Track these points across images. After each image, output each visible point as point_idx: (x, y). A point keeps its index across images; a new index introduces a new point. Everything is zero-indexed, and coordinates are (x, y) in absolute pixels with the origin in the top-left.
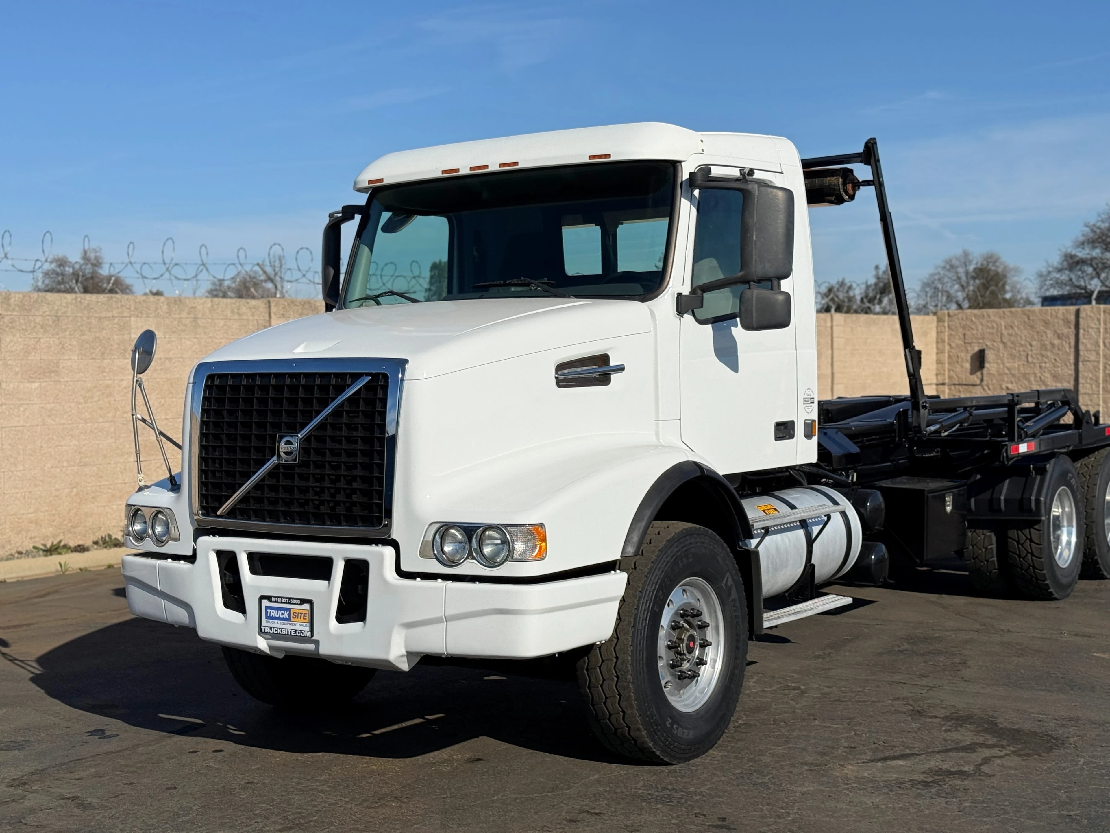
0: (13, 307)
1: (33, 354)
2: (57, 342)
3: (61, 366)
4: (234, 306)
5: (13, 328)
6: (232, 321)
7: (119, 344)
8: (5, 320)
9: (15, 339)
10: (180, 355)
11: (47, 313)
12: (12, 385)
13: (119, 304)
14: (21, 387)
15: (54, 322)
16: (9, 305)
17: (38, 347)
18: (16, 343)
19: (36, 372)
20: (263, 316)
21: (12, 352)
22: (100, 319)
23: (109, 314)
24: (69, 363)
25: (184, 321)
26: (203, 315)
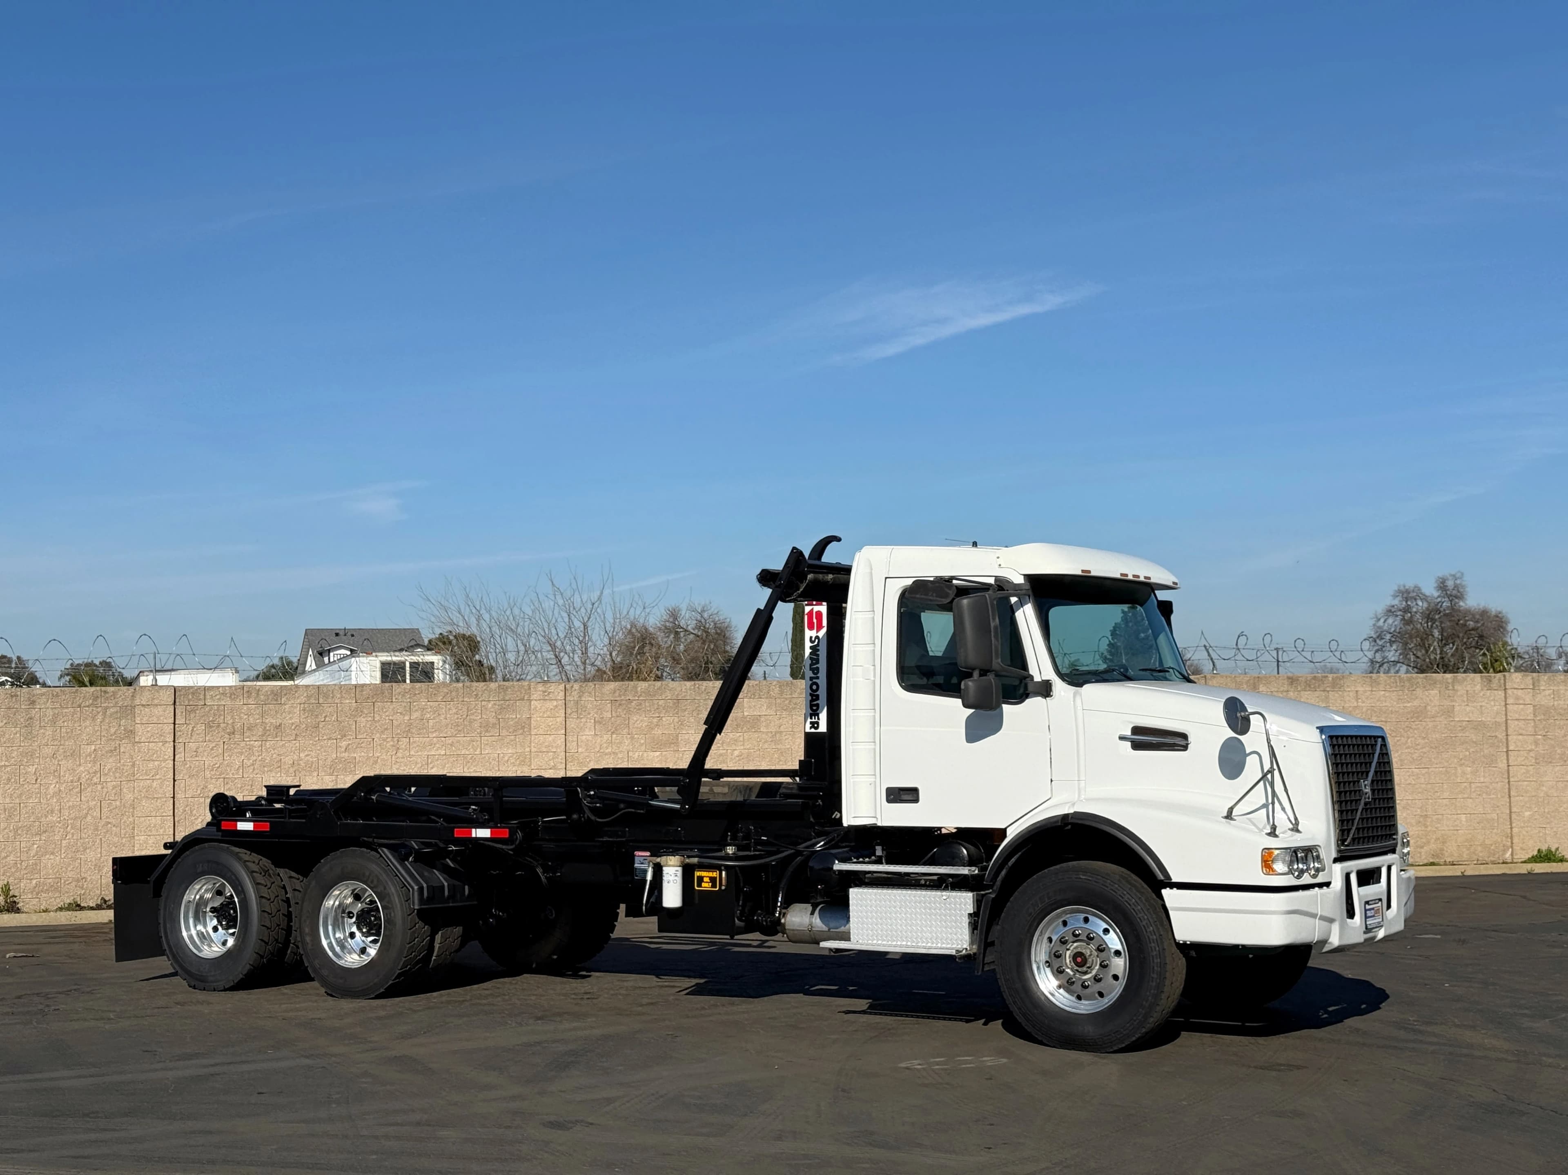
2: (676, 719)
5: (639, 709)
8: (633, 704)
9: (641, 718)
10: (790, 729)
11: (669, 698)
12: (637, 754)
14: (645, 755)
15: (674, 704)
17: (660, 724)
18: (641, 721)
19: (657, 744)
21: (637, 728)
24: (686, 737)
25: (794, 701)
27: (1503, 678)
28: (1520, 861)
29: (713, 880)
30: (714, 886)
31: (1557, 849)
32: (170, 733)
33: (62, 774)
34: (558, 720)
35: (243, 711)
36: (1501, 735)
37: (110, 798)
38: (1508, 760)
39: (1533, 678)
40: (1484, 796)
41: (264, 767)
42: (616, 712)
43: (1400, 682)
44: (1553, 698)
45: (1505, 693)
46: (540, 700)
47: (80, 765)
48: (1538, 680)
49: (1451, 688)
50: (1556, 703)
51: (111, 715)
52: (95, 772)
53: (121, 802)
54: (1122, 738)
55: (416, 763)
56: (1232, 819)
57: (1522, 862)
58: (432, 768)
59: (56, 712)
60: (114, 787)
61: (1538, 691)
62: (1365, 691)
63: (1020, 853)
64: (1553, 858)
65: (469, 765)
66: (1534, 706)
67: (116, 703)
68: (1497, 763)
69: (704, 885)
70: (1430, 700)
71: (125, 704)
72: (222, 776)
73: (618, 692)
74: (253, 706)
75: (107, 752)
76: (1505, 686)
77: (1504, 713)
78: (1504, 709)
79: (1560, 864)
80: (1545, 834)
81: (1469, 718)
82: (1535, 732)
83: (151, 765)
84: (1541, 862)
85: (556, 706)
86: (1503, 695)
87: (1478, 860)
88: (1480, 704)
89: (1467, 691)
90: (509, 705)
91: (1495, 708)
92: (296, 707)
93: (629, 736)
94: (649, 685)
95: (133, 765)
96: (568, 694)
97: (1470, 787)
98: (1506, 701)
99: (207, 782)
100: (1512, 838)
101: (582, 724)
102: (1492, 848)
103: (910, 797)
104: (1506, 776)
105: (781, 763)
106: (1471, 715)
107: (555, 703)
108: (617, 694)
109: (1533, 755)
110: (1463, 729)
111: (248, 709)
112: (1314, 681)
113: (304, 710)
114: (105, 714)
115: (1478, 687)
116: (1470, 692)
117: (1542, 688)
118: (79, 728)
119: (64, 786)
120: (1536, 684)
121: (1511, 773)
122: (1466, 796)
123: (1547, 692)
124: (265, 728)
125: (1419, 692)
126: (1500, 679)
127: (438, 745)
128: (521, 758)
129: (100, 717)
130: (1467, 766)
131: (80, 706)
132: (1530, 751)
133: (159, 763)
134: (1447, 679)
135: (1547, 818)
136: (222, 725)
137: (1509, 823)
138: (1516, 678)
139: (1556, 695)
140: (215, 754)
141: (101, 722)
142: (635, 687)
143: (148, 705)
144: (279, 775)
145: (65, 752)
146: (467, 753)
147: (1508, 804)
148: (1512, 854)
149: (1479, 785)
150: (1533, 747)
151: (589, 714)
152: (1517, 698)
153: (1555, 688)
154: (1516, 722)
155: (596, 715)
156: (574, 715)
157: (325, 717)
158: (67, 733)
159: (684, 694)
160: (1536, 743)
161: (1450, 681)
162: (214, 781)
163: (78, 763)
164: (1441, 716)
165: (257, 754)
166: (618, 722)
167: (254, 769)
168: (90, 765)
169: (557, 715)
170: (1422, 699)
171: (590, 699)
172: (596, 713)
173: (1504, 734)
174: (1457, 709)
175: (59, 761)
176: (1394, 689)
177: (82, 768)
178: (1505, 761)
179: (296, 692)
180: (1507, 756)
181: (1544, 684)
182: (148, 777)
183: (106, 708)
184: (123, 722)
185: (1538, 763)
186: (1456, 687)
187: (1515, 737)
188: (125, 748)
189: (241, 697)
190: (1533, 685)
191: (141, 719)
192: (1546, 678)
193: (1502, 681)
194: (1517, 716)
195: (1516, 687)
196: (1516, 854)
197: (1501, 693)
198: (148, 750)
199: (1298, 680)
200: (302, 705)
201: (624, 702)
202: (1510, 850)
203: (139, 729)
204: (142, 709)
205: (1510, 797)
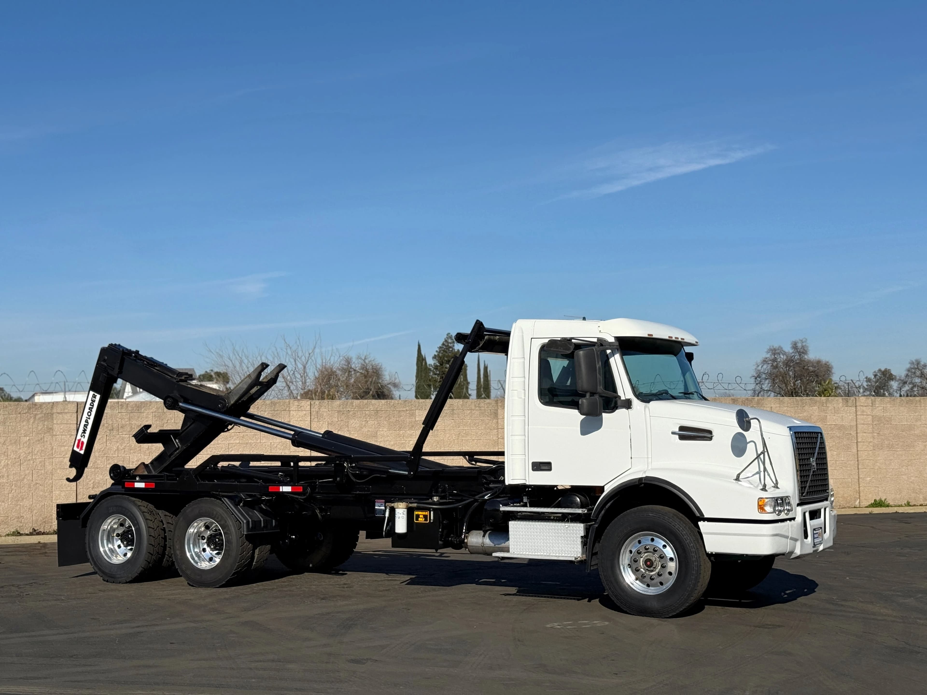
0: (354, 407)
1: (364, 428)
2: (376, 422)
3: (378, 434)
4: (476, 403)
5: (354, 416)
6: (475, 411)
7: (409, 423)
8: (351, 413)
11: (372, 409)
13: (410, 404)
15: (375, 413)
16: (353, 406)
17: (366, 425)
18: (355, 423)
20: (494, 408)
22: (399, 411)
23: (405, 409)
24: (382, 432)
26: (457, 408)
27: (854, 400)
28: (864, 506)
29: (425, 517)
30: (426, 520)
31: (885, 499)
32: (74, 430)
33: (9, 454)
34: (306, 422)
35: (118, 416)
36: (854, 433)
37: (38, 468)
38: (857, 447)
39: (872, 400)
40: (844, 468)
41: (131, 450)
42: (341, 418)
43: (796, 402)
44: (883, 411)
45: (856, 409)
46: (295, 411)
47: (20, 449)
48: (875, 401)
49: (825, 405)
50: (885, 414)
51: (39, 419)
52: (29, 453)
53: (45, 471)
54: (673, 433)
55: (222, 448)
56: (739, 481)
57: (865, 507)
58: (231, 451)
59: (6, 417)
60: (40, 462)
61: (875, 408)
62: (776, 407)
63: (613, 501)
64: (883, 505)
65: (253, 449)
66: (872, 416)
67: (42, 411)
68: (851, 450)
69: (420, 519)
70: (813, 412)
71: (47, 412)
72: (106, 455)
73: (342, 406)
74: (125, 414)
75: (36, 441)
76: (856, 404)
77: (855, 420)
78: (855, 418)
79: (887, 508)
80: (879, 490)
81: (836, 423)
82: (873, 431)
83: (63, 449)
84: (877, 507)
85: (305, 414)
86: (855, 410)
87: (840, 506)
88: (841, 415)
89: (834, 407)
90: (277, 414)
91: (850, 417)
92: (150, 414)
93: (348, 432)
94: (360, 402)
95: (52, 449)
96: (312, 407)
97: (836, 463)
98: (856, 413)
99: (96, 459)
100: (859, 493)
101: (320, 425)
102: (849, 498)
103: (546, 468)
104: (856, 456)
105: (438, 448)
106: (836, 421)
107: (304, 412)
108: (341, 408)
109: (872, 445)
110: (832, 429)
111: (121, 415)
112: (747, 401)
113: (155, 416)
114: (35, 418)
115: (841, 405)
116: (836, 408)
117: (877, 405)
118: (19, 426)
119: (10, 461)
120: (874, 403)
121: (859, 454)
122: (833, 468)
123: (880, 408)
124: (131, 427)
125: (806, 408)
126: (853, 401)
127: (234, 437)
128: (284, 445)
129: (32, 420)
130: (834, 451)
131: (20, 413)
132: (870, 442)
133: (67, 447)
134: (823, 400)
135: (879, 481)
136: (106, 425)
137: (858, 484)
138: (862, 400)
139: (885, 410)
140: (101, 442)
141: (33, 423)
142: (352, 403)
143: (61, 413)
144: (139, 455)
145: (10, 441)
146: (252, 442)
147: (857, 473)
148: (859, 503)
149: (841, 462)
150: (872, 440)
151: (325, 419)
152: (863, 411)
153: (885, 406)
154: (862, 425)
155: (328, 420)
156: (316, 420)
157: (168, 420)
158: (12, 429)
159: (380, 408)
160: (873, 437)
161: (824, 401)
162: (101, 458)
163: (19, 447)
164: (819, 422)
165: (126, 442)
166: (341, 424)
167: (125, 451)
168: (26, 449)
169: (306, 420)
170: (808, 412)
171: (325, 410)
172: (329, 418)
173: (855, 432)
174: (828, 417)
175: (7, 446)
176: (793, 406)
177: (21, 451)
178: (856, 448)
179: (150, 405)
180: (857, 445)
181: (878, 403)
182: (61, 456)
183: (36, 415)
184: (46, 423)
185: (874, 450)
186: (828, 405)
187: (861, 434)
188: (47, 438)
189: (117, 408)
190: (872, 404)
191: (57, 422)
192: (879, 400)
193: (854, 402)
194: (862, 422)
195: (862, 405)
196: (862, 502)
197: (854, 409)
198: (61, 439)
199: (738, 400)
200: (154, 413)
201: (345, 412)
202: (859, 500)
203: (56, 427)
204: (57, 415)
205: (858, 469)
